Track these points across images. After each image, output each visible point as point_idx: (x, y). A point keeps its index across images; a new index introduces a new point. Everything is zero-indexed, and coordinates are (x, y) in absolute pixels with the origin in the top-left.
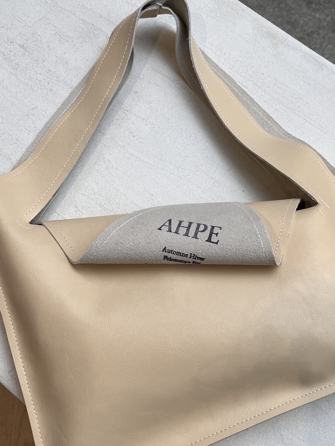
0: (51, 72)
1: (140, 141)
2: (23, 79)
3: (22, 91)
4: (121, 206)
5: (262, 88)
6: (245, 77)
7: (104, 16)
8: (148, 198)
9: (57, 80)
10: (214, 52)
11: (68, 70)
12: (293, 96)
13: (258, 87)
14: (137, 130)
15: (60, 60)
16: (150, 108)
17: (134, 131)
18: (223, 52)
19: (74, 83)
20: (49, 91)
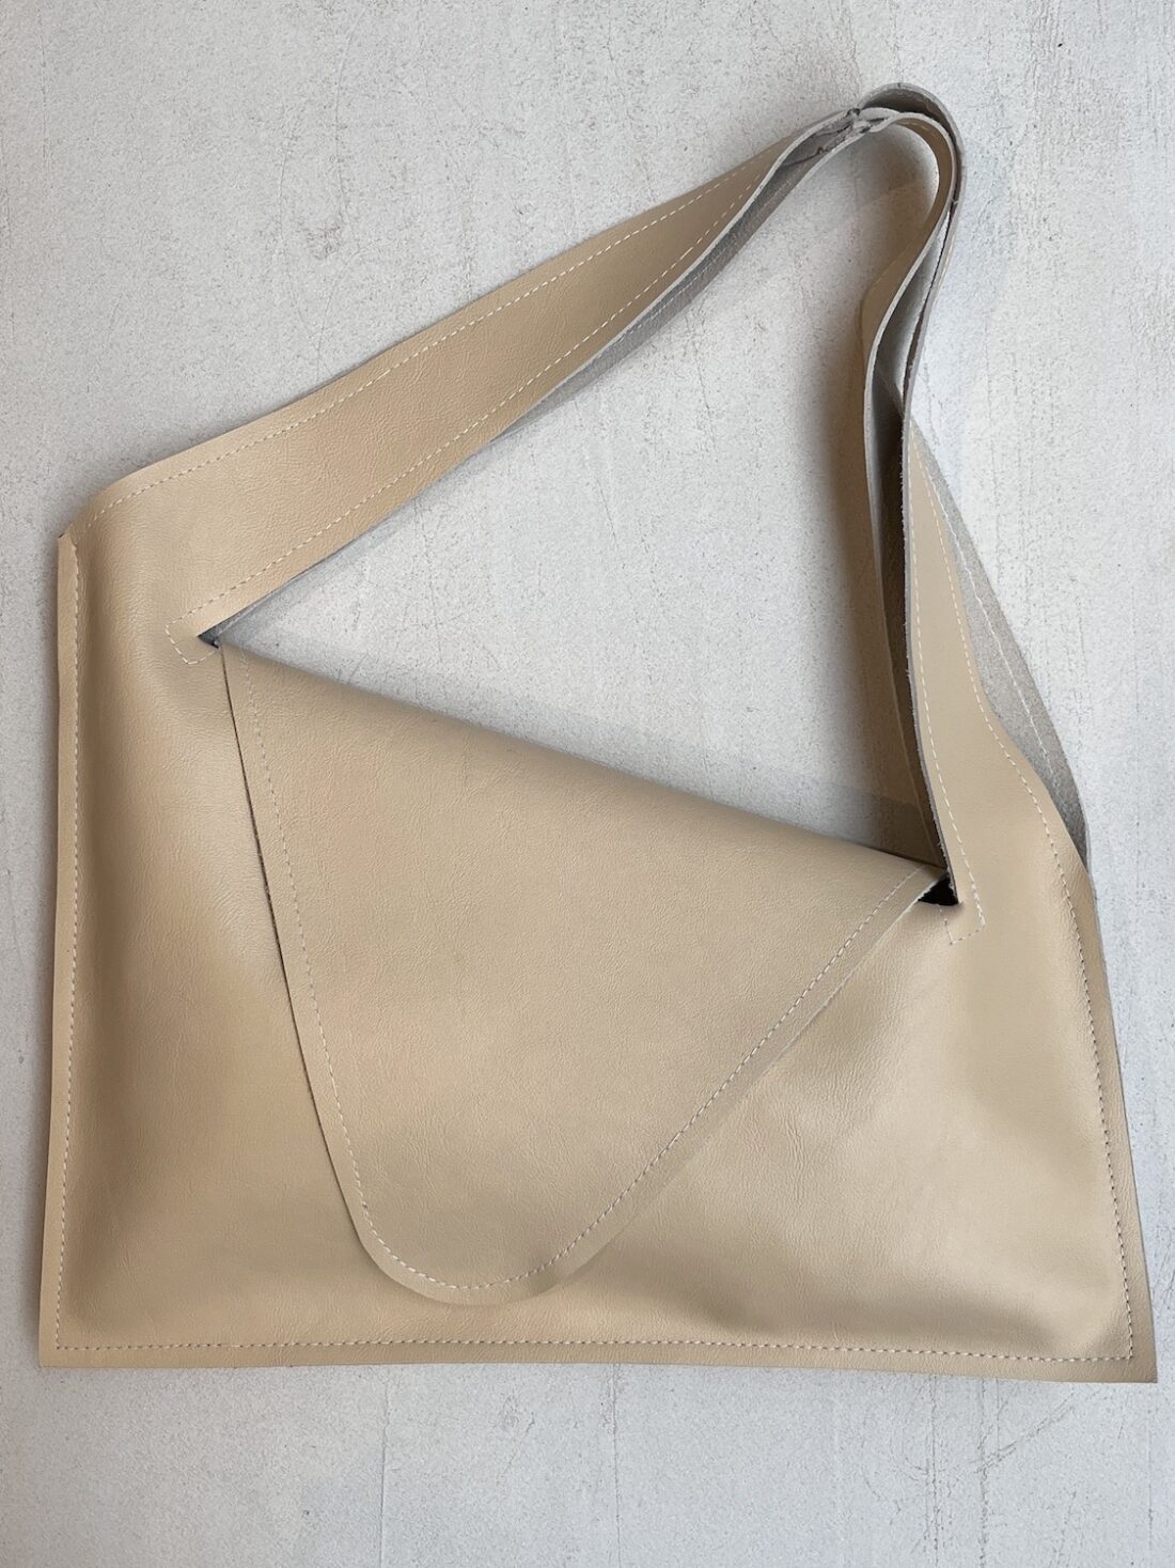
0: (638, 79)
1: (646, 451)
2: (563, 28)
3: (531, 60)
4: (455, 548)
5: (1032, 608)
6: (1027, 543)
7: (902, 56)
8: (526, 590)
9: (631, 111)
10: (1035, 413)
11: (678, 112)
12: (1072, 696)
13: (1024, 599)
14: (667, 416)
15: (688, 66)
16: (749, 399)
17: (660, 413)
18: (1052, 435)
19: (657, 160)
20: (588, 121)
